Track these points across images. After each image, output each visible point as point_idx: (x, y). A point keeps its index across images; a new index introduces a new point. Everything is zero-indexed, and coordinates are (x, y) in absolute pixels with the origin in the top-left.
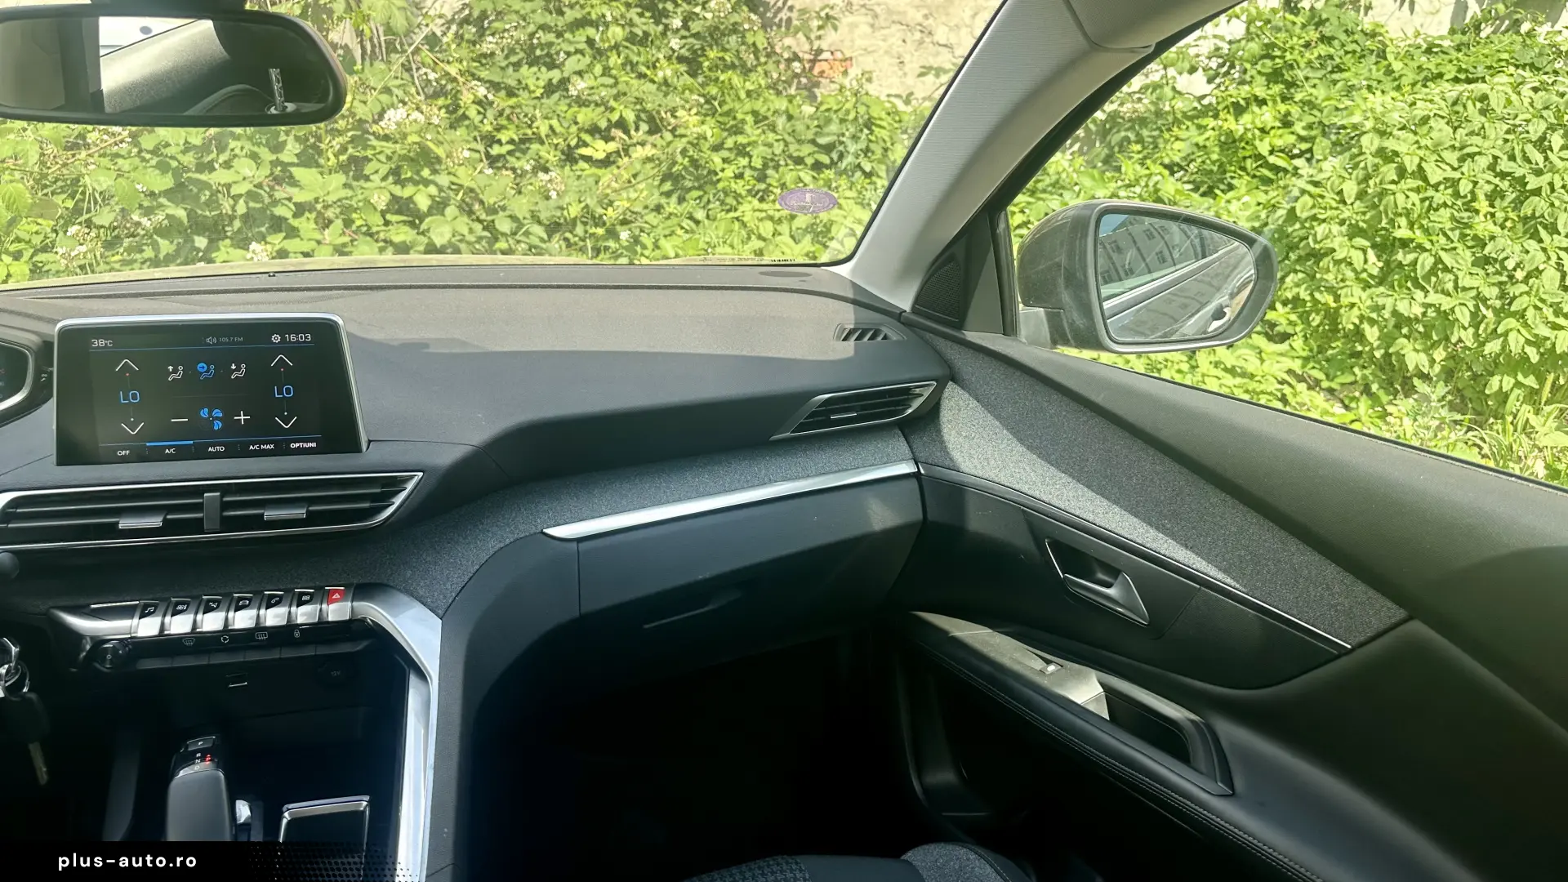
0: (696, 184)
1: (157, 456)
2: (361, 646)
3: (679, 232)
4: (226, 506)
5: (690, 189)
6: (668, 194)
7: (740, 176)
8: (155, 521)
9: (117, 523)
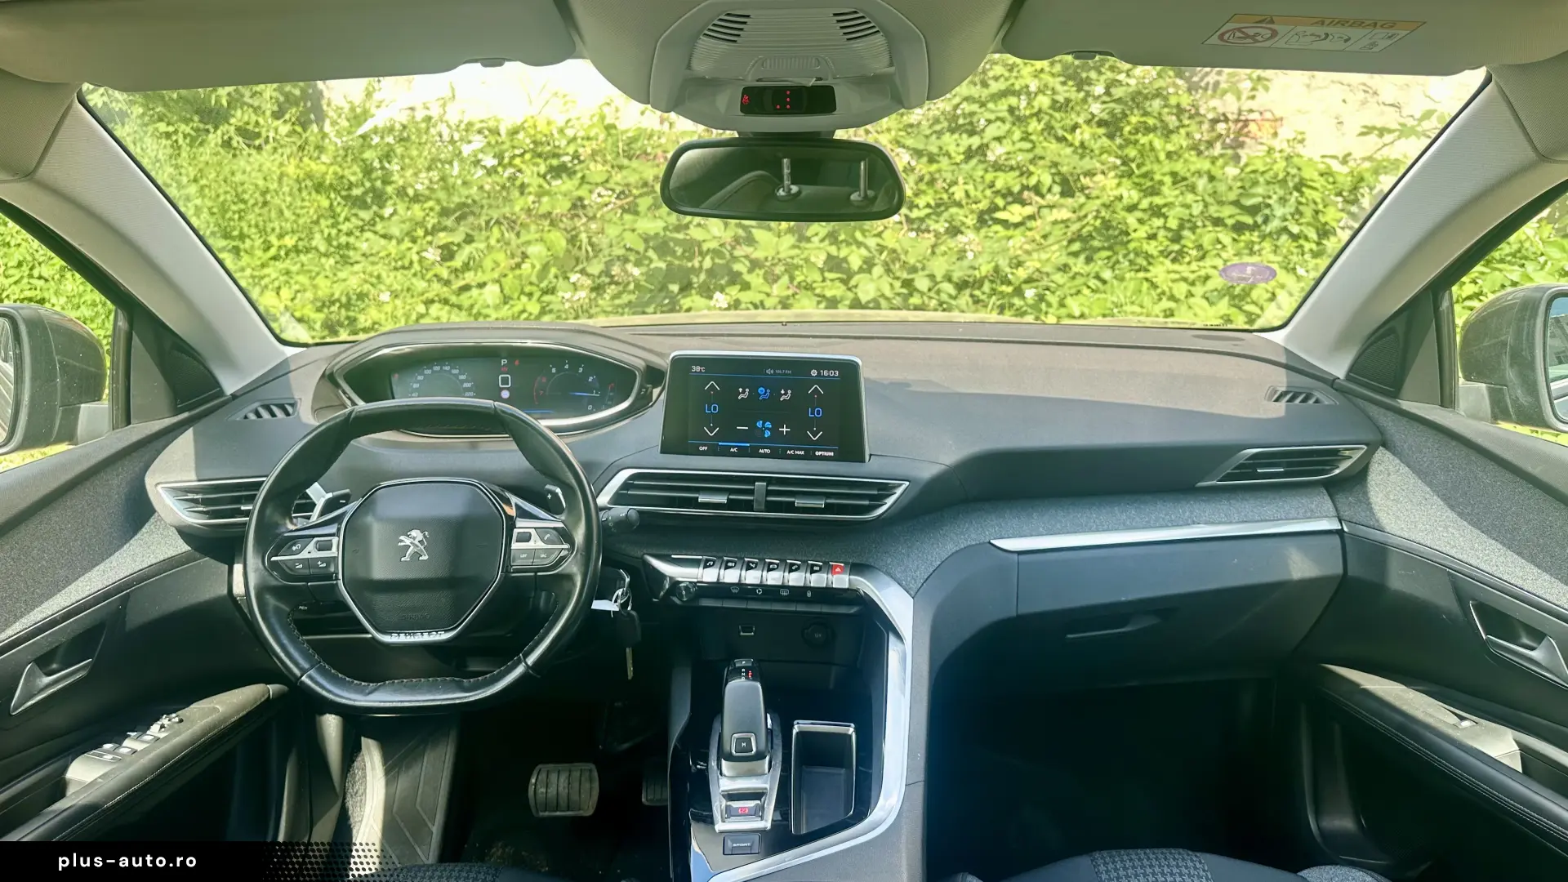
0: (1106, 245)
1: (725, 452)
2: (853, 610)
4: (769, 493)
5: (1100, 249)
6: (1075, 254)
7: (1152, 237)
8: (722, 499)
9: (697, 498)
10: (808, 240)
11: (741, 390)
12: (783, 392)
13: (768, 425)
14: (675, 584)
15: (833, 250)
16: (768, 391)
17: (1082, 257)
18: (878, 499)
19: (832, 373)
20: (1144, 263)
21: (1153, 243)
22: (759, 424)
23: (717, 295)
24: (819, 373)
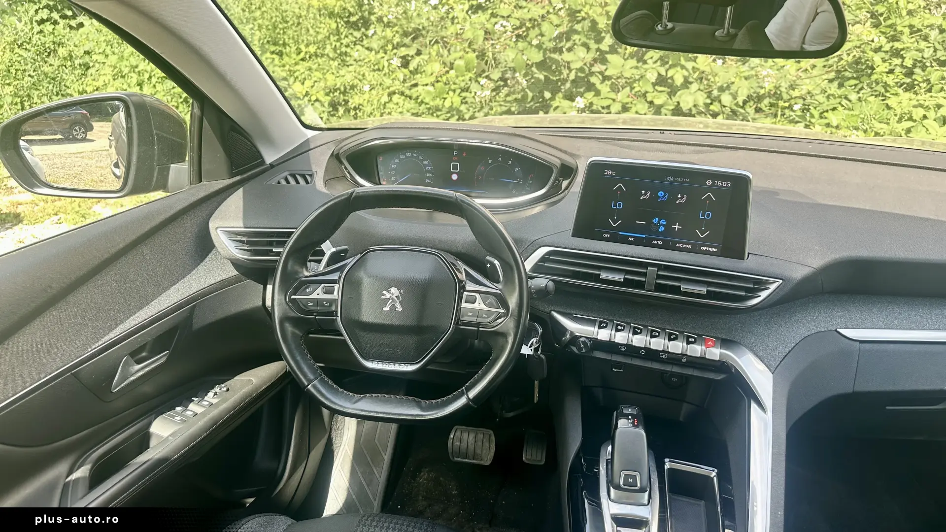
0: (855, 76)
1: (624, 241)
2: (720, 377)
3: (840, 108)
4: (659, 277)
5: (849, 79)
6: (831, 81)
7: (891, 72)
8: (620, 278)
9: (600, 275)
10: (645, 62)
11: (643, 192)
12: (679, 196)
13: (663, 222)
14: (575, 339)
15: (662, 71)
16: (667, 194)
17: (836, 83)
18: (753, 292)
19: (725, 184)
20: (883, 90)
21: (891, 76)
22: (656, 221)
23: (578, 99)
24: (713, 183)
